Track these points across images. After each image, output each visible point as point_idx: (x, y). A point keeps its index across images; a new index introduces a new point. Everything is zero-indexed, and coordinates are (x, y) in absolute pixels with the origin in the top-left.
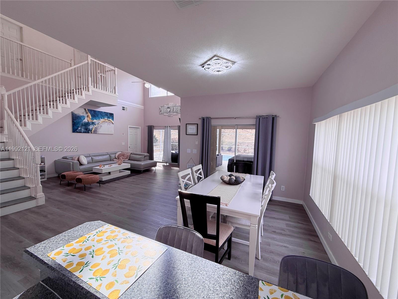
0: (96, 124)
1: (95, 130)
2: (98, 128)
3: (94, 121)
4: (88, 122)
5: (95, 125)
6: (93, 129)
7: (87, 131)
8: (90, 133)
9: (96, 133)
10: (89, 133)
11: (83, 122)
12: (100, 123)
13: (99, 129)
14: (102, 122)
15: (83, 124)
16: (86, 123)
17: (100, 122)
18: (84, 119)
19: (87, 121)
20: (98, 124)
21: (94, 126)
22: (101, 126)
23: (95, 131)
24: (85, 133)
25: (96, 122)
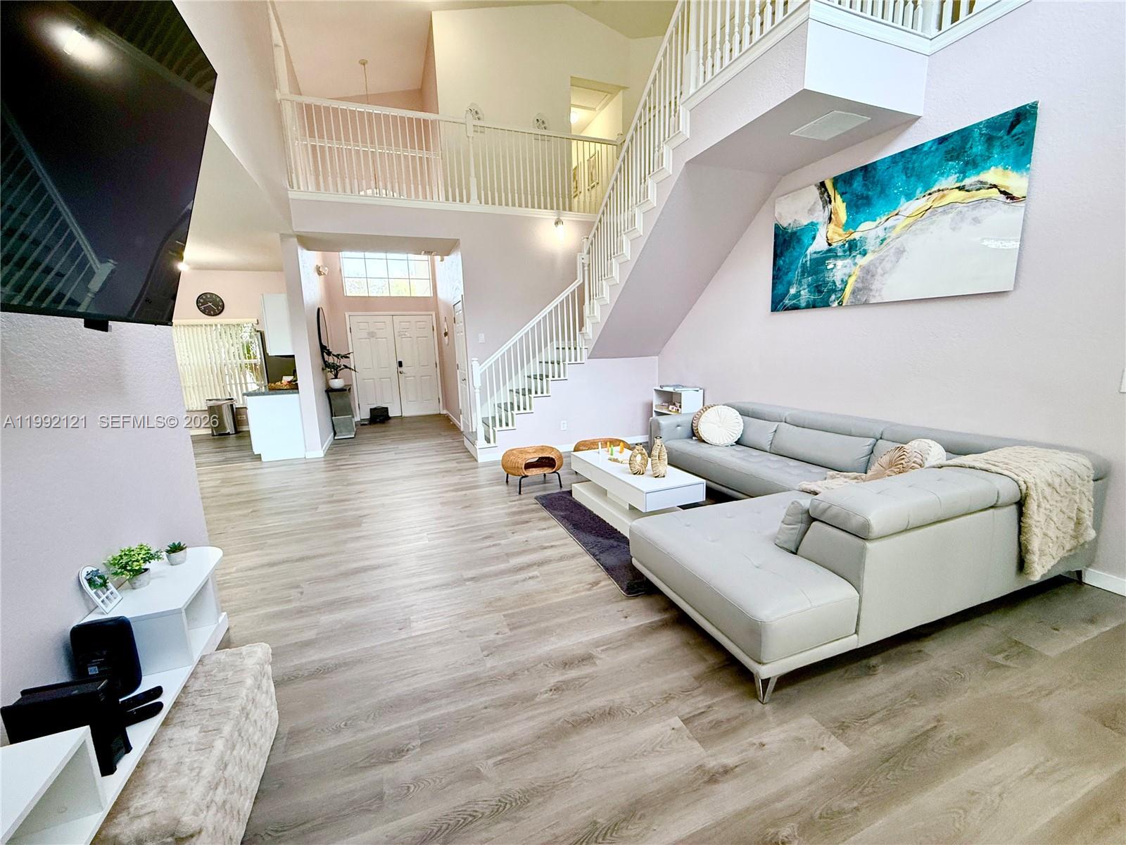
0: (870, 245)
1: (860, 285)
2: (880, 271)
3: (856, 236)
4: (829, 251)
5: (864, 253)
6: (851, 281)
7: (823, 295)
8: (836, 304)
9: (866, 303)
10: (829, 306)
11: (809, 257)
12: (893, 234)
13: (882, 275)
14: (911, 220)
15: (808, 265)
16: (818, 255)
17: (894, 227)
18: (814, 238)
19: (826, 247)
20: (883, 240)
21: (855, 264)
22: (900, 252)
23: (860, 290)
24: (814, 307)
25: (872, 234)
